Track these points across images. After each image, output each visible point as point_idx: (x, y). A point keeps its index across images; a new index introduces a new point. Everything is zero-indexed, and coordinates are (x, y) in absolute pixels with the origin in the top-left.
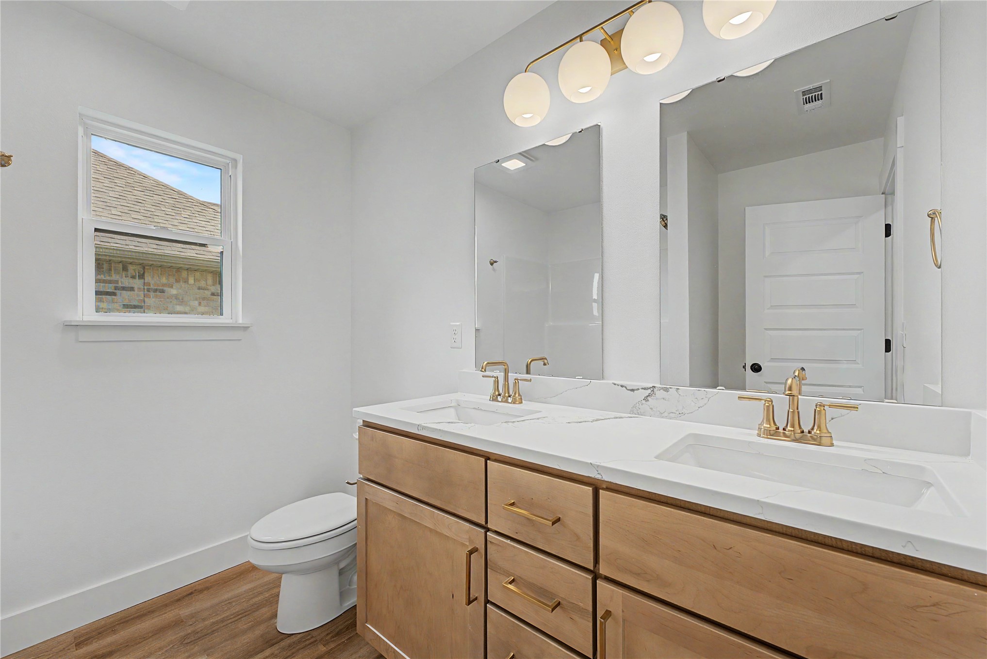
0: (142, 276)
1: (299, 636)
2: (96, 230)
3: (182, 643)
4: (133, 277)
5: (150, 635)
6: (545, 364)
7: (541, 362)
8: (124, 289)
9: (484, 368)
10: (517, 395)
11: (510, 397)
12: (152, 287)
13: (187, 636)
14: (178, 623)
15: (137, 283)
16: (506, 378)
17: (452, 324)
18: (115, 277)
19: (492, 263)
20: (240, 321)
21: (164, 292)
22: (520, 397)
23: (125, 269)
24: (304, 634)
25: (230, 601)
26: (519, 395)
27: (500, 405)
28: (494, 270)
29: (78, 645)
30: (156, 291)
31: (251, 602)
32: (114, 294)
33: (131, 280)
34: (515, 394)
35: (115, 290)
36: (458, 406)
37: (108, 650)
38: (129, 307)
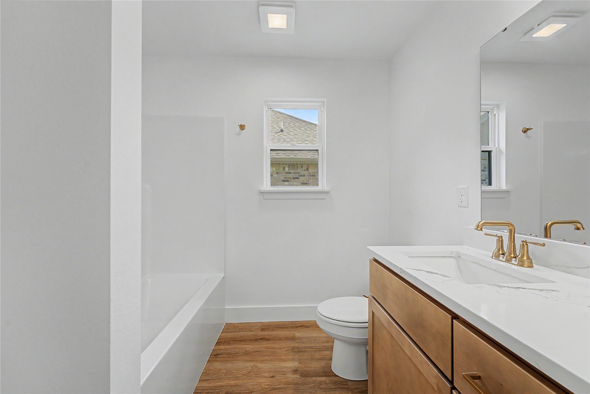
0: (308, 169)
1: (341, 379)
2: (271, 150)
3: (292, 350)
4: (305, 170)
5: (283, 339)
6: (578, 229)
7: (572, 227)
8: (302, 176)
9: (480, 226)
10: (525, 258)
11: (515, 258)
12: (311, 174)
13: (294, 348)
14: (293, 339)
15: (306, 173)
16: (512, 239)
17: (459, 187)
18: (299, 171)
19: (525, 131)
20: (325, 189)
21: (315, 176)
22: (529, 261)
23: (302, 167)
24: (344, 380)
25: (315, 339)
26: (528, 258)
27: (501, 264)
28: (528, 137)
29: (263, 330)
30: (312, 176)
31: (324, 344)
32: (298, 178)
33: (304, 172)
34: (523, 256)
35: (299, 176)
36: (458, 257)
37: (269, 337)
38: (304, 184)
